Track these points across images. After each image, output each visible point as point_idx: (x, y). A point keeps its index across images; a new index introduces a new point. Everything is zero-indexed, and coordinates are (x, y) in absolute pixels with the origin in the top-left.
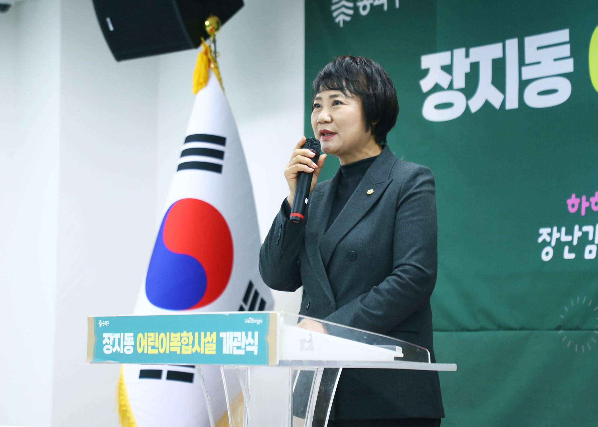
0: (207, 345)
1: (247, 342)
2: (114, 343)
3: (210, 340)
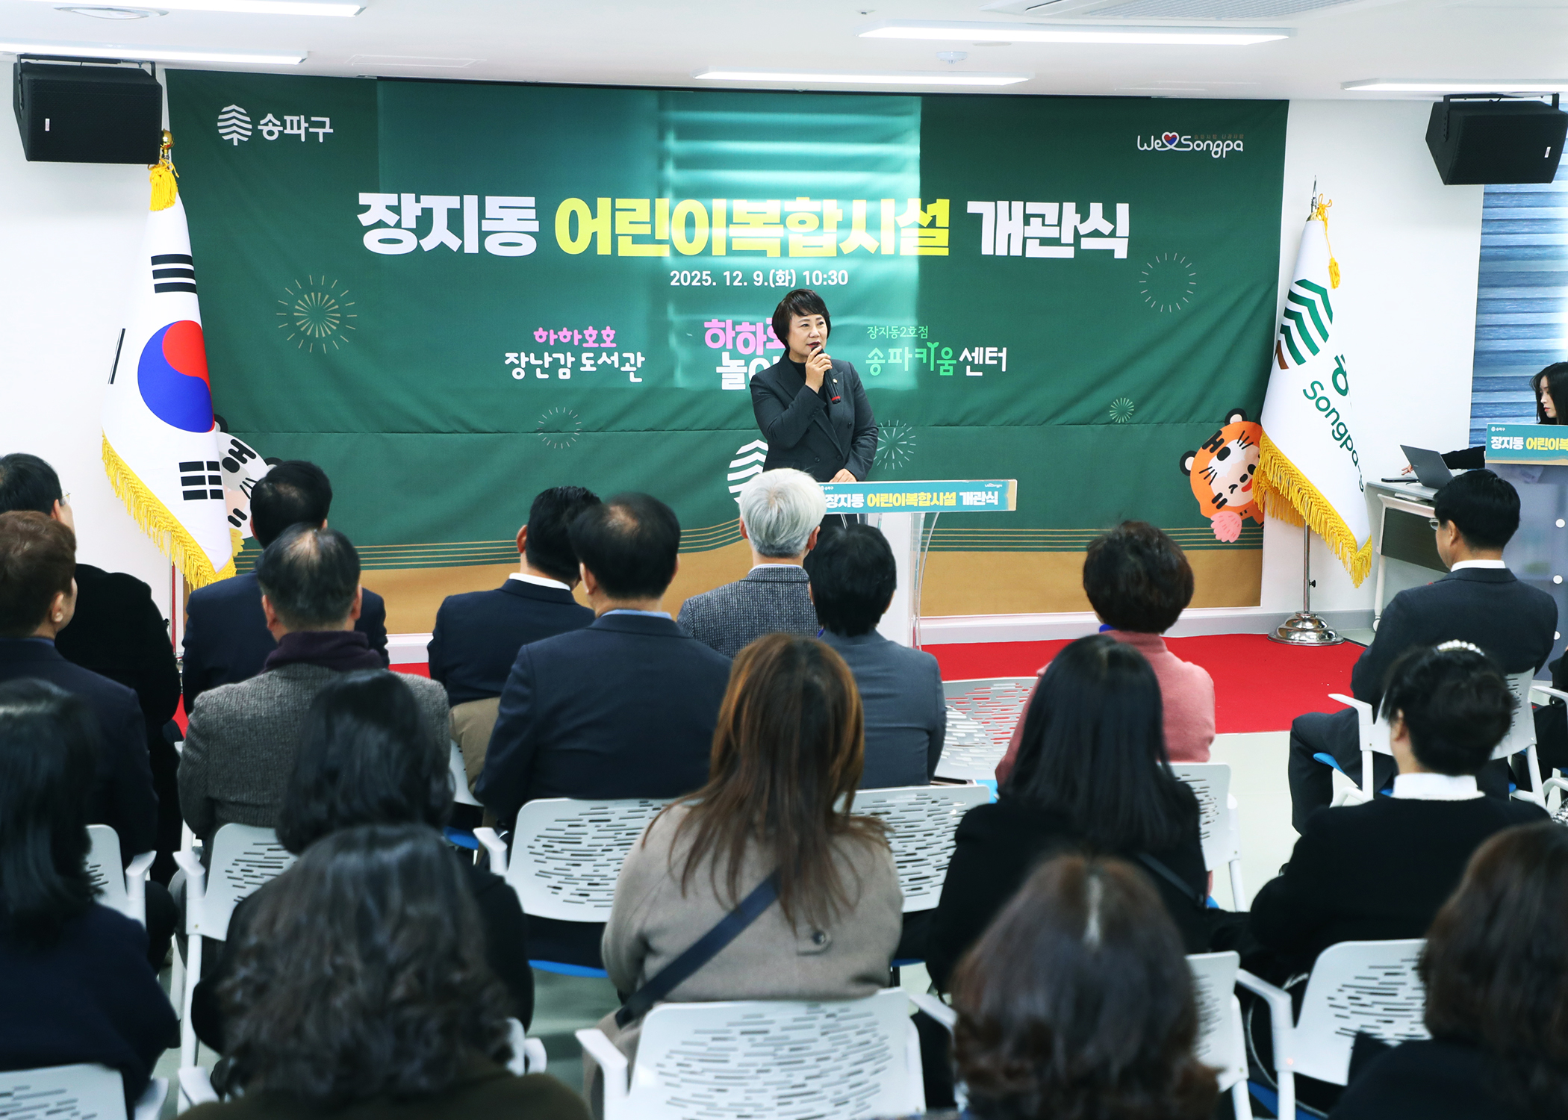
1: (988, 498)
2: (839, 501)
3: (950, 497)
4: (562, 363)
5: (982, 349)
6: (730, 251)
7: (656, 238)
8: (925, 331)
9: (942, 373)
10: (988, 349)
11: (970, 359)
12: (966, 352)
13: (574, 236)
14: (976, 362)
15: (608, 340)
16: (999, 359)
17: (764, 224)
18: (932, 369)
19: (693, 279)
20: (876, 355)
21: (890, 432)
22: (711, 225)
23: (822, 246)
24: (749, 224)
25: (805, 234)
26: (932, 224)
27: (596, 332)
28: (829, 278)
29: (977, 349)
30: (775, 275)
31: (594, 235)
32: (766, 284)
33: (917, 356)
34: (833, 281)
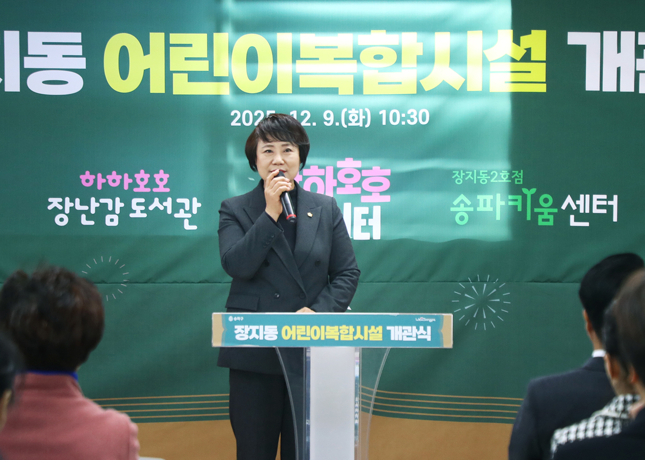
0: (370, 335)
1: (419, 333)
2: (250, 333)
3: (376, 331)
4: (110, 208)
5: (588, 196)
6: (297, 89)
7: (215, 75)
8: (519, 176)
9: (541, 223)
10: (595, 197)
11: (574, 207)
12: (569, 200)
13: (124, 73)
14: (582, 211)
15: (161, 184)
16: (610, 208)
17: (335, 59)
18: (529, 218)
19: (255, 118)
20: (462, 201)
21: (479, 289)
22: (275, 60)
23: (400, 83)
24: (317, 59)
25: (381, 70)
26: (527, 58)
27: (148, 176)
28: (408, 117)
29: (582, 196)
30: (347, 115)
31: (147, 73)
32: (337, 124)
33: (511, 203)
34: (412, 120)
